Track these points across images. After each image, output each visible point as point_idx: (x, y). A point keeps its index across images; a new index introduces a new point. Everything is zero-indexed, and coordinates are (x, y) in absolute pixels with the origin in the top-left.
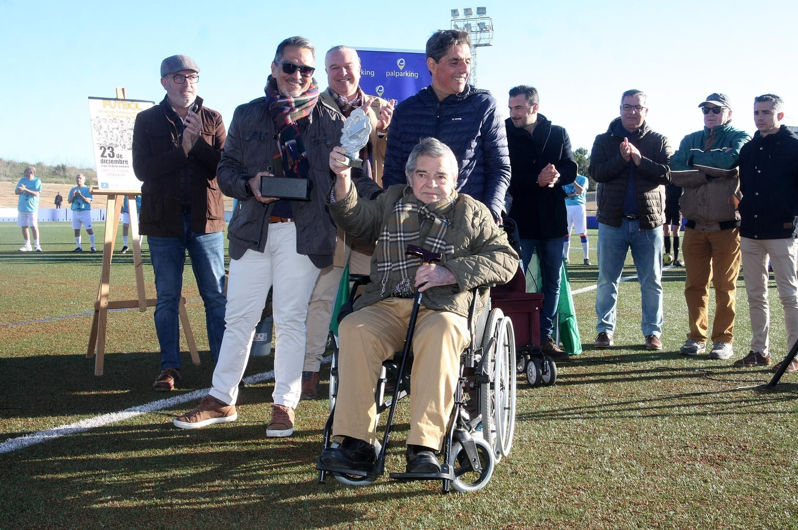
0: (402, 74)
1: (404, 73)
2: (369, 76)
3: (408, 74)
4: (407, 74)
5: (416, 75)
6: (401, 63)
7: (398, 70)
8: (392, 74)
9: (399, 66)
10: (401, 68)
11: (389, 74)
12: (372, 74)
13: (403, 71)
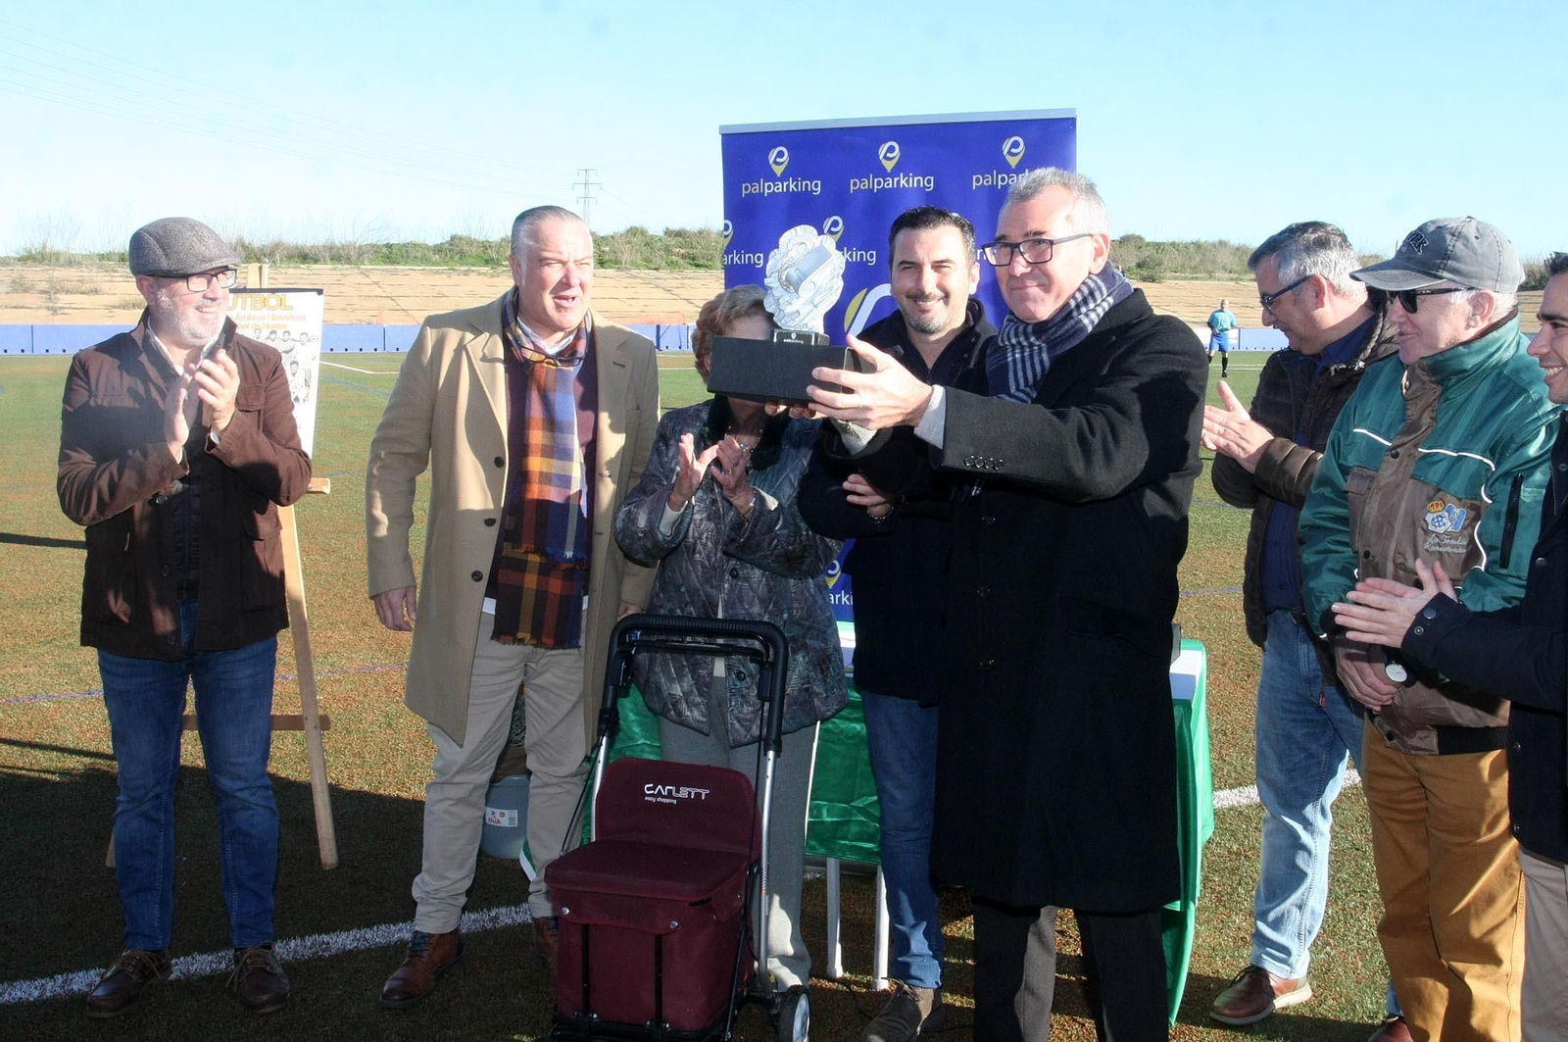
0: (890, 183)
1: (896, 180)
2: (808, 194)
3: (908, 182)
4: (903, 182)
5: (929, 182)
6: (889, 154)
7: (881, 172)
8: (865, 184)
9: (884, 162)
10: (889, 166)
11: (856, 185)
12: (816, 187)
13: (895, 173)
